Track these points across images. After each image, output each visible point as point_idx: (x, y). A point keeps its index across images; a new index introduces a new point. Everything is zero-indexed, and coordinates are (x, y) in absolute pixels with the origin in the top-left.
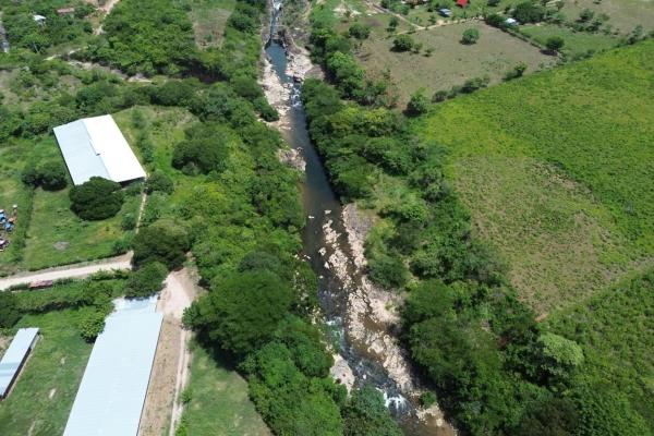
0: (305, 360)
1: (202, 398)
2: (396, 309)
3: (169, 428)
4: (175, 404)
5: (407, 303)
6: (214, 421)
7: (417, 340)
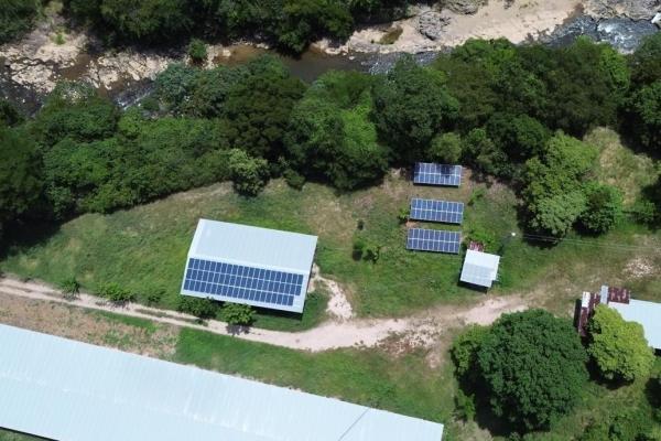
0: (91, 126)
1: (81, 270)
2: (67, 32)
3: (103, 313)
4: (72, 303)
5: (64, 13)
6: (119, 259)
7: (123, 17)
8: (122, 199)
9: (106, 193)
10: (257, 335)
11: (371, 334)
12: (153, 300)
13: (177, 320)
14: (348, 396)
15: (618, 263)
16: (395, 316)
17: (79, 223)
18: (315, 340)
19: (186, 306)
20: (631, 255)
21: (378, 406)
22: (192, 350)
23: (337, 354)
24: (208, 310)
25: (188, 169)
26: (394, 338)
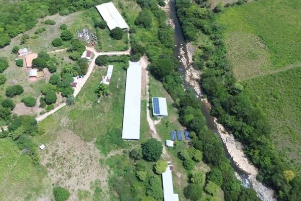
1: (152, 85)
2: (200, 76)
3: (146, 89)
4: (147, 85)
5: (203, 74)
6: (156, 89)
7: (204, 82)
8: (166, 87)
9: (166, 85)
10: (148, 111)
11: (152, 128)
12: (150, 95)
13: (148, 99)
14: (141, 126)
15: (179, 171)
16: (157, 131)
17: (160, 83)
18: (149, 119)
19: (150, 99)
20: (181, 173)
21: (140, 130)
22: (143, 103)
23: (148, 122)
24: (150, 102)
25: (174, 95)
26: (153, 132)
